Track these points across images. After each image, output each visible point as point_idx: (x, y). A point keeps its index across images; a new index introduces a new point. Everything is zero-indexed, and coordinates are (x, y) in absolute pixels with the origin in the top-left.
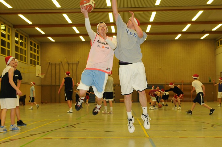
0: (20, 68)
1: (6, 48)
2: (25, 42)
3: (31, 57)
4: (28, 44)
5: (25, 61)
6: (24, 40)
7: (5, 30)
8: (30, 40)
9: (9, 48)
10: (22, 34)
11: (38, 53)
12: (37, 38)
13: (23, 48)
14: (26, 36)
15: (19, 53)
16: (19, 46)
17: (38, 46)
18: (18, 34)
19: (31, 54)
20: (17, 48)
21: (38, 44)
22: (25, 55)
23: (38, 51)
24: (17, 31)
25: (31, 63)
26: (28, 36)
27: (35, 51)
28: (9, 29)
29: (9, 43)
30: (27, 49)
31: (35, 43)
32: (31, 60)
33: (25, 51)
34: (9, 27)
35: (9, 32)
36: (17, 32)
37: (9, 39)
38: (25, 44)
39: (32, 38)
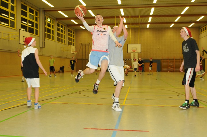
0: (61, 47)
1: (51, 34)
2: (65, 29)
3: (69, 40)
4: (66, 31)
5: (65, 43)
6: (64, 28)
7: (50, 22)
8: (68, 28)
9: (53, 34)
10: (62, 24)
11: (74, 37)
12: (73, 27)
13: (63, 34)
14: (65, 26)
15: (60, 38)
16: (60, 32)
17: (74, 32)
18: (59, 24)
19: (69, 38)
20: (58, 34)
21: (74, 30)
22: (65, 38)
23: (74, 36)
24: (59, 22)
25: (69, 44)
26: (66, 25)
27: (71, 36)
28: (53, 21)
29: (53, 31)
30: (66, 34)
31: (72, 30)
32: (69, 42)
33: (65, 36)
34: (53, 20)
35: (53, 23)
36: (59, 23)
37: (53, 28)
38: (64, 31)
39: (69, 27)
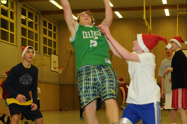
1: (9, 31)
2: (36, 21)
3: (45, 43)
4: (39, 24)
6: (34, 18)
7: (6, 5)
8: (43, 19)
9: (13, 31)
10: (31, 10)
11: (55, 38)
12: (53, 16)
13: (33, 30)
14: (37, 13)
15: (27, 38)
16: (26, 27)
17: (55, 27)
18: (25, 10)
19: (45, 39)
20: (23, 30)
21: (55, 23)
22: (36, 40)
23: (54, 34)
24: (24, 6)
25: (45, 52)
26: (40, 13)
27: (50, 35)
28: (12, 3)
29: (12, 24)
30: (38, 31)
31: (51, 23)
32: (45, 48)
33: (36, 34)
34: (12, 1)
35: (12, 7)
36: (25, 8)
37: (12, 18)
38: (36, 25)
39: (45, 16)
